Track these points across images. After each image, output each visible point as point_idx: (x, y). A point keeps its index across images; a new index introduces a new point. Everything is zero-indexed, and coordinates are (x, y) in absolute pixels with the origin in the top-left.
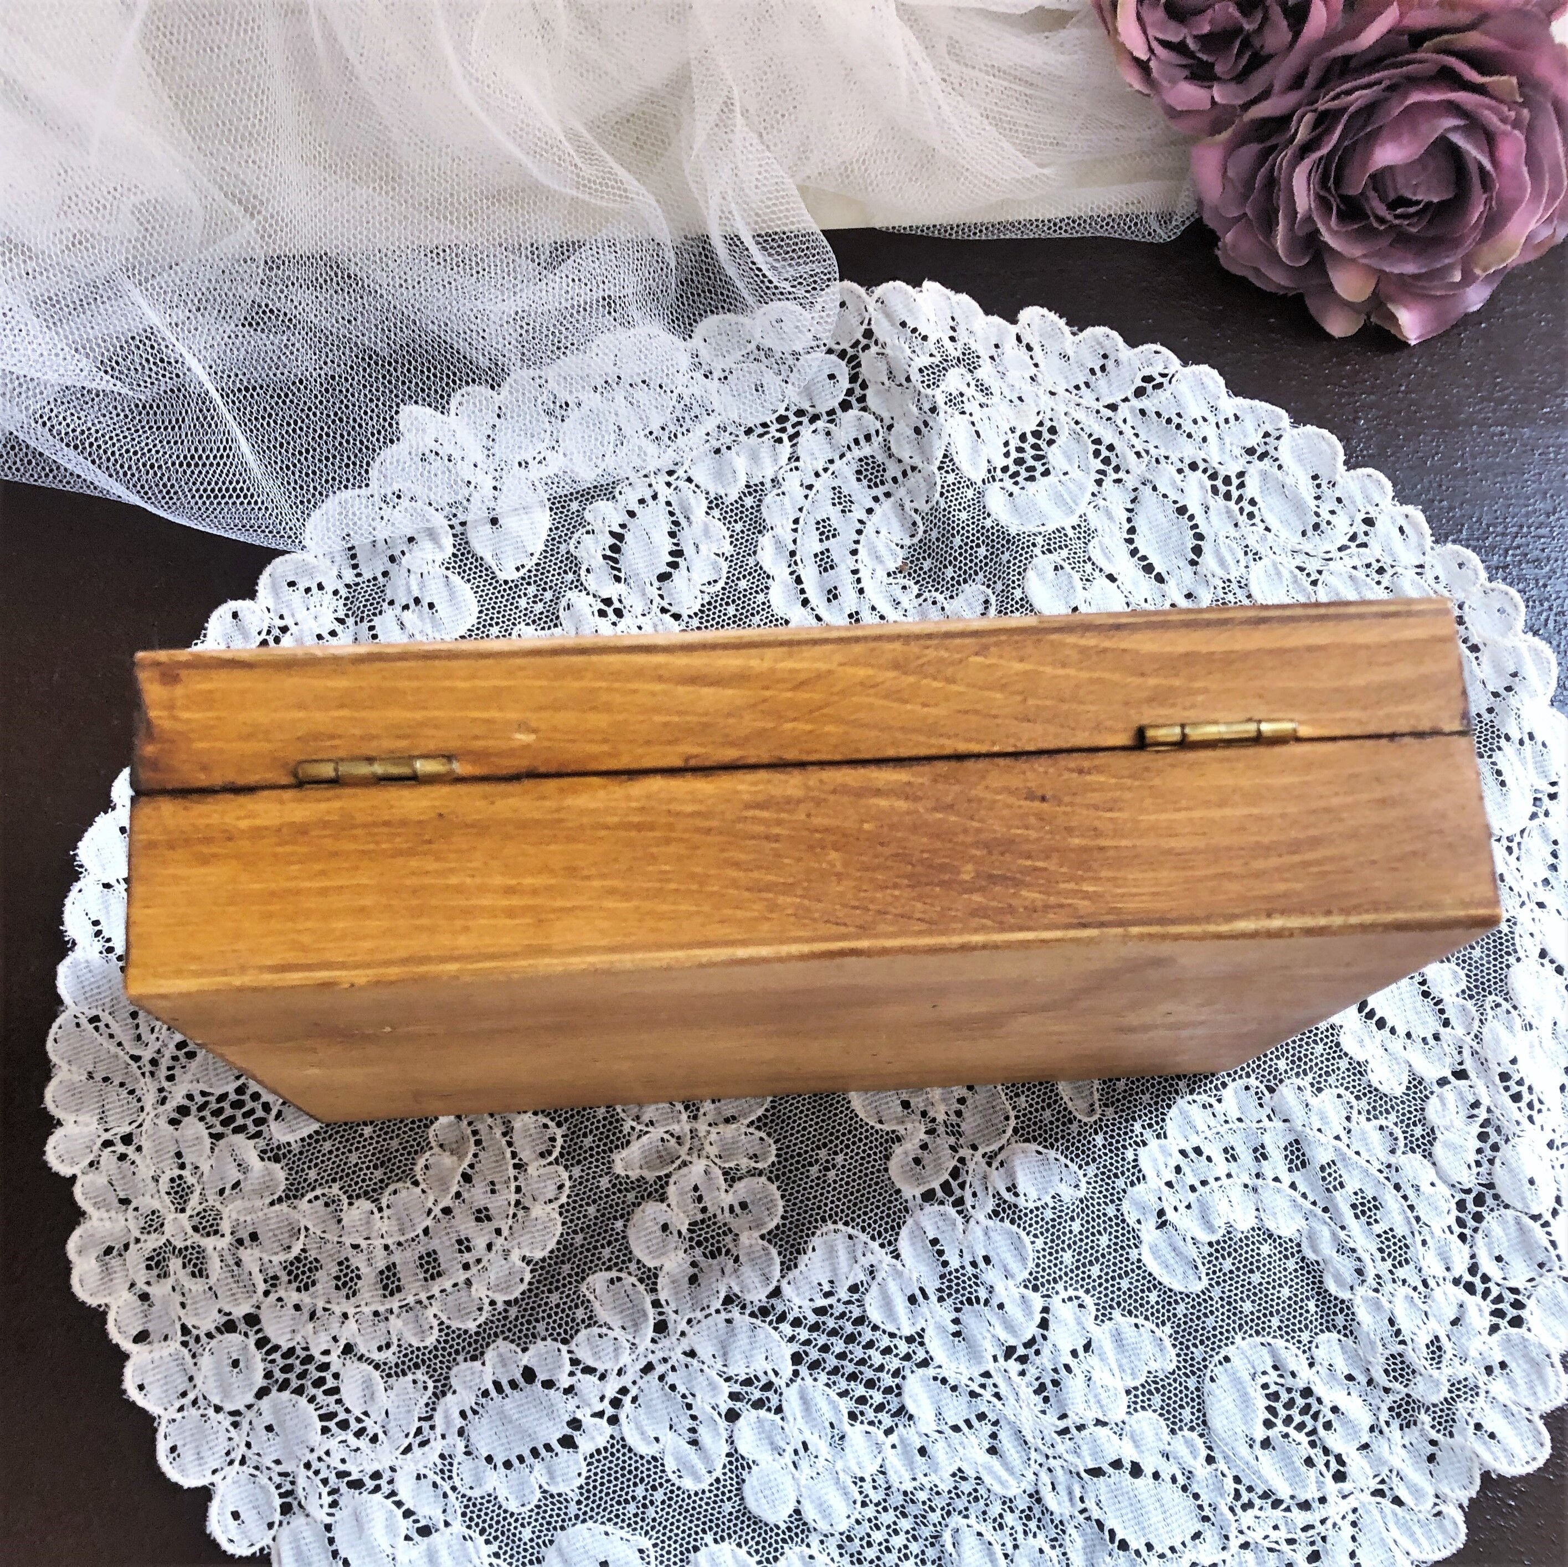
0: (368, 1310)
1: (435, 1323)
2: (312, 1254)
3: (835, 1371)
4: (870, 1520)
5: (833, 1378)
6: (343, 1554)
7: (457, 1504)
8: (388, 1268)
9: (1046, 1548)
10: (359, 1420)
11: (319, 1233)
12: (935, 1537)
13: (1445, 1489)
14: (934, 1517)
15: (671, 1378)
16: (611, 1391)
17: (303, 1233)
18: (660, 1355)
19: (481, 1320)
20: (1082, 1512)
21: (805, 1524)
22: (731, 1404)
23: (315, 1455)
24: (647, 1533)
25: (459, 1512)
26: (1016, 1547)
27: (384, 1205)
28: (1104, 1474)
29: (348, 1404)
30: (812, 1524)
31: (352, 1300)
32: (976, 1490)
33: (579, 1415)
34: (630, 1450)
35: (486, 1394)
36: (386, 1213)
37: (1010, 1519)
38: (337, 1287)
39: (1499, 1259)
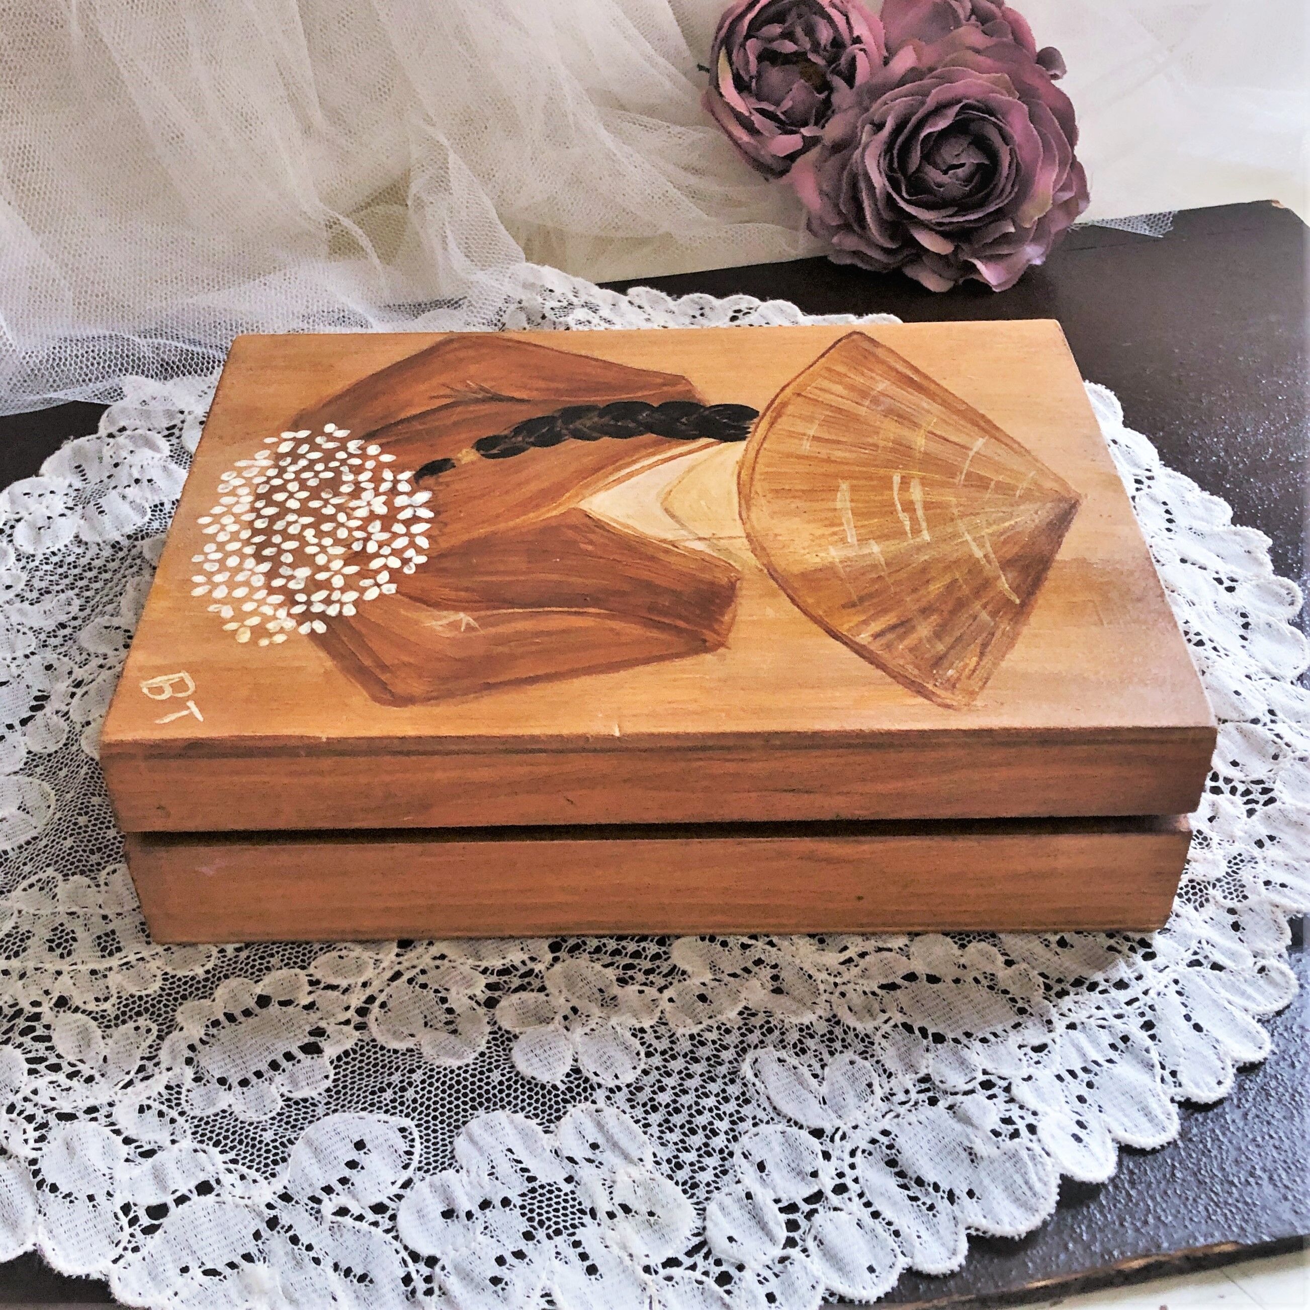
0: (85, 968)
1: (159, 973)
2: (23, 929)
3: (598, 950)
4: (657, 1068)
5: (595, 956)
6: (49, 1181)
7: (187, 1126)
8: (107, 935)
9: (857, 1058)
10: (71, 1065)
11: (32, 911)
12: (734, 1073)
13: (1259, 946)
14: (726, 1055)
15: (422, 979)
16: (356, 1000)
17: (16, 914)
18: (406, 964)
19: (209, 966)
20: (886, 1022)
21: (587, 1080)
22: (489, 993)
23: (20, 1096)
24: (407, 1115)
25: (189, 1132)
26: (823, 1067)
27: (102, 883)
28: (899, 987)
29: (60, 1050)
30: (594, 1080)
31: (68, 959)
32: (768, 1022)
33: (323, 1024)
34: (382, 1048)
35: (216, 1023)
36: (103, 888)
37: (810, 1043)
38: (51, 949)
39: (1235, 764)
